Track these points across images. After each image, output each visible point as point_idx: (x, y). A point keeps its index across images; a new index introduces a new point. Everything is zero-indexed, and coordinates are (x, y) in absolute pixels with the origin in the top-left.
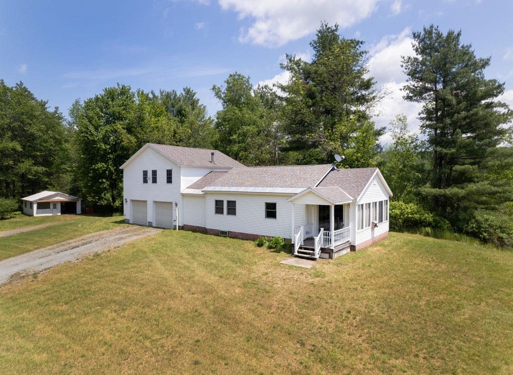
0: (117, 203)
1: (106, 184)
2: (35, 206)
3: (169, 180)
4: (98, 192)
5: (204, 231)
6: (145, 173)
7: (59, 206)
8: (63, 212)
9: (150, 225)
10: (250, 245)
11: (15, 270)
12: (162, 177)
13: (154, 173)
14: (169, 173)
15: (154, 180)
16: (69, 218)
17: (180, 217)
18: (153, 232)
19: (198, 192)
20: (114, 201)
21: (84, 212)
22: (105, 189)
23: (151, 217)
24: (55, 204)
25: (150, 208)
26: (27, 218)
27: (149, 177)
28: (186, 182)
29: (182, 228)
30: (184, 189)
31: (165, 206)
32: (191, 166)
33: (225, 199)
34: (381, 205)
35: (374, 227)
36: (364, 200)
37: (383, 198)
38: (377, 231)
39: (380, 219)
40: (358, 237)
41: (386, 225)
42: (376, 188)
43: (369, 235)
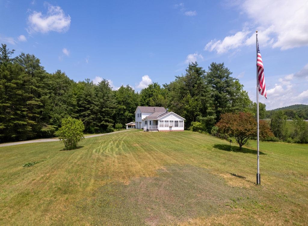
3: (141, 116)
14: (141, 114)
25: (139, 124)
27: (138, 115)
30: (142, 119)
32: (147, 113)
34: (176, 122)
35: (171, 127)
36: (164, 120)
37: (179, 120)
38: (174, 129)
39: (177, 126)
40: (160, 129)
41: (181, 128)
42: (173, 117)
43: (168, 129)
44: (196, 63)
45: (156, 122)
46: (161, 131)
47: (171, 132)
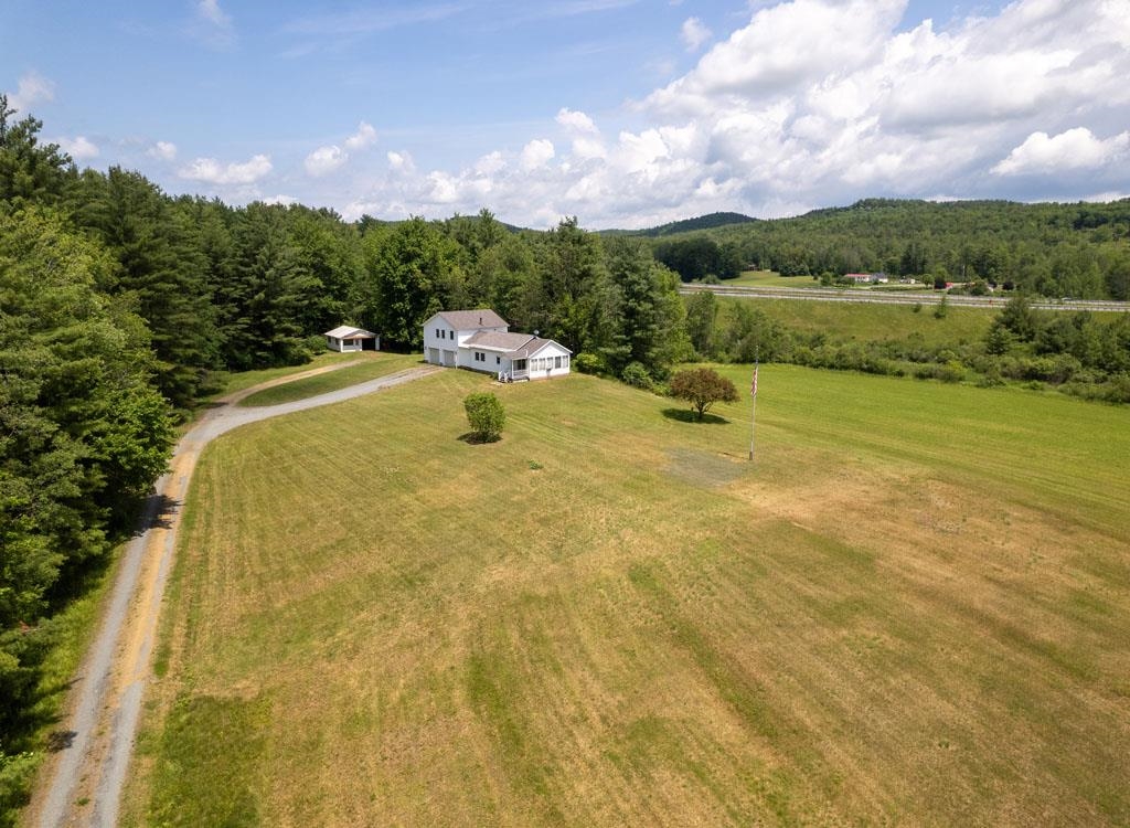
0: (415, 341)
1: (403, 321)
2: (342, 343)
3: (452, 337)
4: (397, 329)
5: (470, 369)
6: (438, 331)
7: (360, 343)
8: (364, 349)
9: (441, 365)
10: (487, 377)
11: (379, 385)
12: (448, 335)
13: (443, 332)
14: (452, 333)
15: (443, 337)
16: (370, 353)
17: (458, 361)
18: (442, 369)
19: (467, 346)
20: (411, 339)
21: (382, 349)
22: (402, 326)
23: (442, 360)
24: (357, 340)
25: (441, 353)
26: (335, 354)
27: (440, 334)
28: (462, 340)
29: (460, 367)
30: (461, 345)
31: (450, 354)
32: (466, 329)
33: (480, 352)
34: (558, 358)
35: (549, 370)
36: (538, 357)
37: (561, 354)
38: (555, 372)
39: (558, 366)
40: (532, 375)
41: (565, 370)
42: (552, 350)
43: (543, 374)
44: (575, 218)
45: (522, 365)
46: (534, 380)
47: (549, 378)
